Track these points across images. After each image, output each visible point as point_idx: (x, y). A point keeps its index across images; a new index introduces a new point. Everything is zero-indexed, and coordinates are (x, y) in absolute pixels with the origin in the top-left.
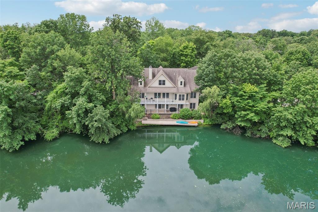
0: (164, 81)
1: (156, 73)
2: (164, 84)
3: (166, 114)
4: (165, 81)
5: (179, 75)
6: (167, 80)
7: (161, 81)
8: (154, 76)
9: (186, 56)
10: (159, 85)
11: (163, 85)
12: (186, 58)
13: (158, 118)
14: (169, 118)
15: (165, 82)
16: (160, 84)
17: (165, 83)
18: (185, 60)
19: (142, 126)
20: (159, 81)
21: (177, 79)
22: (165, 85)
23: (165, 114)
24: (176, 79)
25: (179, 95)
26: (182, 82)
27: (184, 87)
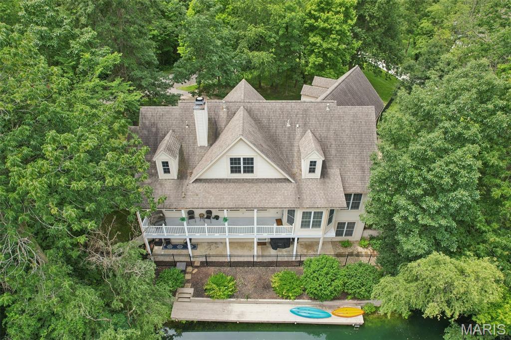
0: (248, 159)
1: (222, 123)
2: (249, 170)
4: (252, 159)
5: (305, 126)
6: (259, 157)
7: (239, 159)
8: (214, 133)
9: (326, 33)
10: (232, 172)
11: (244, 172)
12: (323, 39)
15: (252, 163)
16: (235, 170)
17: (252, 167)
18: (321, 46)
20: (231, 159)
21: (296, 144)
22: (252, 172)
24: (292, 145)
25: (303, 212)
26: (315, 162)
27: (321, 180)
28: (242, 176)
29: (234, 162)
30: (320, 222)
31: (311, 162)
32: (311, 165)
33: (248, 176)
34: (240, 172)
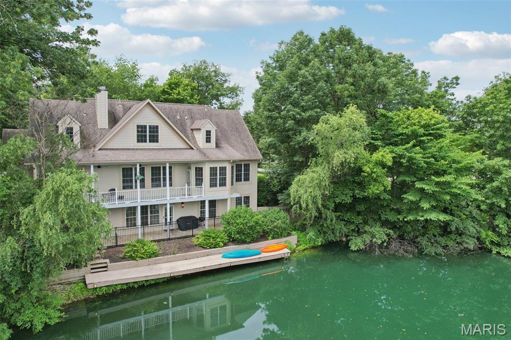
0: (154, 129)
2: (154, 139)
4: (157, 127)
6: (164, 124)
7: (145, 127)
10: (138, 141)
11: (150, 141)
13: (155, 254)
15: (157, 132)
16: (141, 138)
17: (157, 136)
19: (86, 300)
20: (138, 127)
22: (157, 141)
25: (211, 168)
26: (210, 132)
27: (217, 149)
28: (148, 145)
29: (141, 129)
30: (225, 178)
31: (207, 131)
32: (207, 135)
33: (154, 145)
34: (145, 141)
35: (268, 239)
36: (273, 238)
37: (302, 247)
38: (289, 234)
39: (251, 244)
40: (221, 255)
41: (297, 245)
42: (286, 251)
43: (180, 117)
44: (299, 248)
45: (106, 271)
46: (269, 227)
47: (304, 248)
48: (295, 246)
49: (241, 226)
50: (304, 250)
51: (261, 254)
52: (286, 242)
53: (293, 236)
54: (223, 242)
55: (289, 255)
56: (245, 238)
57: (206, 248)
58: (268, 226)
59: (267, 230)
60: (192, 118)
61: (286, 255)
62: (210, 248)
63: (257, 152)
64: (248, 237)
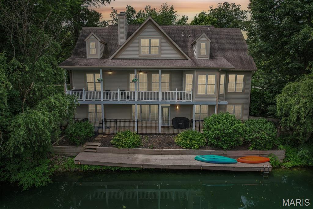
2: (155, 51)
3: (161, 134)
6: (163, 38)
14: (171, 144)
21: (189, 44)
23: (158, 134)
24: (186, 45)
27: (211, 60)
28: (150, 56)
33: (155, 56)
35: (248, 149)
36: (255, 149)
37: (290, 164)
38: (275, 148)
39: (228, 152)
40: (195, 157)
41: (285, 161)
42: (267, 165)
43: (185, 35)
44: (286, 164)
45: (95, 152)
46: (251, 137)
47: (292, 165)
48: (282, 161)
49: (218, 132)
50: (293, 167)
51: (236, 163)
52: (270, 155)
53: (281, 151)
54: (199, 144)
55: (270, 170)
56: (222, 144)
57: (182, 148)
58: (249, 136)
59: (249, 140)
60: (194, 36)
61: (266, 170)
62: (186, 148)
63: (252, 64)
64: (226, 144)
